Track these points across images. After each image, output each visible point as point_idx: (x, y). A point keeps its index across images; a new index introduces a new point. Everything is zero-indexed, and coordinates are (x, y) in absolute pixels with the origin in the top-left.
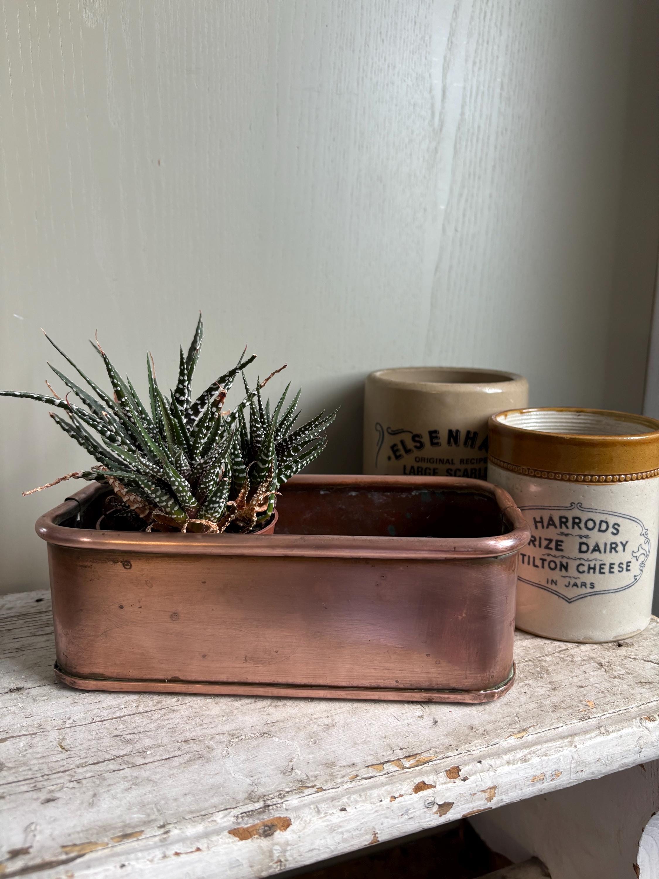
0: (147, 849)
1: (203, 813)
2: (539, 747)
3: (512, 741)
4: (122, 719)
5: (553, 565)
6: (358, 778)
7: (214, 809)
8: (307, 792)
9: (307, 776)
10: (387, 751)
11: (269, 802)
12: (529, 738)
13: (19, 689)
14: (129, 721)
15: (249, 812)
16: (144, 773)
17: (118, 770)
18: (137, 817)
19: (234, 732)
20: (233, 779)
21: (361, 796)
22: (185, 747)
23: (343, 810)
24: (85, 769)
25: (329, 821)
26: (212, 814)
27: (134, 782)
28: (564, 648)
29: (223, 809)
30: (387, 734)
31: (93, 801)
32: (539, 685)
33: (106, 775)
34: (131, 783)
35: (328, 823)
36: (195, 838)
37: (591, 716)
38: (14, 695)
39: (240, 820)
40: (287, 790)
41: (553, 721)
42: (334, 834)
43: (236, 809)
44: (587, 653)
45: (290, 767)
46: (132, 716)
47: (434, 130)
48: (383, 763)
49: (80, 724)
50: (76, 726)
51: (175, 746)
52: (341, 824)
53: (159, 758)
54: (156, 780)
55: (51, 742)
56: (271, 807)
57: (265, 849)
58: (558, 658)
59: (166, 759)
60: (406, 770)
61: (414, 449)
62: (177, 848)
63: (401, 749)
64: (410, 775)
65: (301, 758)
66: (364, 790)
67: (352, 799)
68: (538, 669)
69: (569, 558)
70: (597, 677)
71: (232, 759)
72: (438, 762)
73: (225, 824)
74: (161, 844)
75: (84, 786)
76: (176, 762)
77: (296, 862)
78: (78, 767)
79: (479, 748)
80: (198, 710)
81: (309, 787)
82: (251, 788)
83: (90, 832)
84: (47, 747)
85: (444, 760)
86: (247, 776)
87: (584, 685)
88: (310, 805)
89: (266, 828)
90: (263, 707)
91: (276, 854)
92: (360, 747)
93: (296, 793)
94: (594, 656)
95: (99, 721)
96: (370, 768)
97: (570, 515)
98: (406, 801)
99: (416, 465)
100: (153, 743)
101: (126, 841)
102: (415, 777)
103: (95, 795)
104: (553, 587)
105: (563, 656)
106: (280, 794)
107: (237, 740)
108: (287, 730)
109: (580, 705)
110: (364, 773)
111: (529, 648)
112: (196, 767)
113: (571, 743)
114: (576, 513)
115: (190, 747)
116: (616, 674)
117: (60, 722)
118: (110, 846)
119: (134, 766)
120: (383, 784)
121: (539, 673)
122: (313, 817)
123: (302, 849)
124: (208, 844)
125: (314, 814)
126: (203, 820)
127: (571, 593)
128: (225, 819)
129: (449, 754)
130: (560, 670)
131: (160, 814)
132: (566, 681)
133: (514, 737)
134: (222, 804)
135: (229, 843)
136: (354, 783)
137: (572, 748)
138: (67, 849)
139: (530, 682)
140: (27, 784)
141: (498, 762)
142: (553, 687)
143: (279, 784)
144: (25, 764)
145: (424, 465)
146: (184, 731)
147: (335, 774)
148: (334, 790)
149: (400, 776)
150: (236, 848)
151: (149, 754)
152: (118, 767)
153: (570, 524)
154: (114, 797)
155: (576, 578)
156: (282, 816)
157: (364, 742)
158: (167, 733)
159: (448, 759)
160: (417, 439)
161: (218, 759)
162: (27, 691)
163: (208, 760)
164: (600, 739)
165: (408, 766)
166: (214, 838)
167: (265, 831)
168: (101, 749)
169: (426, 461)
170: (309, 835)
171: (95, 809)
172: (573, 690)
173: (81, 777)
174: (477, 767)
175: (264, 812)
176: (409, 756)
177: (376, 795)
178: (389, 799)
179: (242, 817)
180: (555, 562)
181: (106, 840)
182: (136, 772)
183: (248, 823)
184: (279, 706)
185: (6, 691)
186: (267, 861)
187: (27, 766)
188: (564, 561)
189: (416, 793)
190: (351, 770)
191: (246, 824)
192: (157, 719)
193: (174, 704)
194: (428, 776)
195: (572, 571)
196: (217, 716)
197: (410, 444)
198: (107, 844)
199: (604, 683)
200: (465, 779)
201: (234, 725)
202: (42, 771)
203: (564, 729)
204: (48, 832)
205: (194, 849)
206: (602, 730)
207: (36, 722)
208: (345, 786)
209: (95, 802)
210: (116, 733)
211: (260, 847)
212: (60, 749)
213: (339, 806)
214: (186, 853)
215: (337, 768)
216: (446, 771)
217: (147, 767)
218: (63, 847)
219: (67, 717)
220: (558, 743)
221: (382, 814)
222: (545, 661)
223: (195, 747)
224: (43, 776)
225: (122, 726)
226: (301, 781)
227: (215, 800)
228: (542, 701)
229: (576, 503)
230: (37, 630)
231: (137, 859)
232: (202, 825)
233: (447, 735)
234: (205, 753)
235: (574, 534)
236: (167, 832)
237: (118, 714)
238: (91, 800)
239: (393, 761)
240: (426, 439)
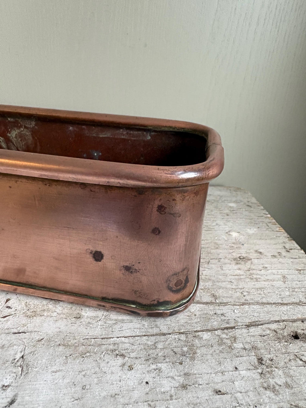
32: (171, 374)
44: (253, 339)
58: (217, 338)
68: (185, 349)
70: (246, 381)
87: (224, 390)
105: (224, 336)
111: (195, 315)
116: (272, 382)
121: (183, 354)
130: (209, 357)
132: (206, 377)
139: (164, 366)
142: (186, 382)
172: (205, 394)
199: (250, 393)
228: (157, 403)
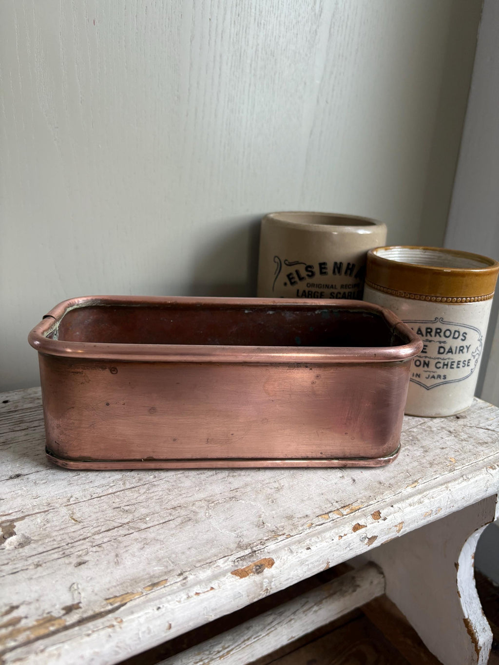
0: (173, 593)
1: (208, 561)
2: (427, 492)
3: (410, 490)
4: (116, 494)
5: (418, 363)
6: (313, 525)
7: (216, 557)
8: (280, 538)
9: (276, 527)
10: (327, 504)
11: (255, 549)
12: (420, 487)
13: (18, 476)
14: (121, 495)
15: (242, 557)
16: (151, 535)
17: (128, 534)
18: (157, 569)
19: (209, 498)
20: (221, 534)
21: (318, 538)
22: (174, 512)
23: (308, 548)
24: (101, 535)
25: (300, 557)
26: (215, 561)
27: (145, 542)
28: (422, 422)
29: (222, 557)
30: (323, 492)
31: (117, 560)
32: (415, 449)
33: (120, 539)
34: (143, 543)
35: (299, 559)
36: (207, 580)
37: (456, 469)
38: (16, 481)
39: (237, 564)
40: (265, 538)
41: (433, 473)
42: (303, 566)
43: (232, 556)
44: (439, 425)
45: (261, 522)
46: (123, 492)
47: (315, 14)
48: (328, 513)
49: (83, 500)
50: (79, 502)
51: (167, 512)
52: (308, 559)
53: (157, 523)
54: (162, 540)
55: (63, 516)
56: (257, 552)
57: (258, 582)
58: (421, 429)
59: (164, 523)
60: (345, 517)
61: (307, 277)
62: (197, 589)
63: (337, 502)
64: (348, 520)
65: (267, 514)
66: (320, 533)
67: (313, 541)
68: (411, 438)
69: (430, 358)
70: (450, 441)
71: (215, 519)
72: (364, 509)
73: (226, 568)
74: (182, 588)
75: (105, 549)
76: (172, 524)
77: (277, 588)
78: (94, 534)
79: (389, 496)
80: (173, 484)
81: (280, 535)
82: (238, 540)
83: (125, 585)
84: (62, 521)
85: (368, 507)
86: (231, 531)
87: (444, 447)
88: (285, 548)
89: (257, 567)
90: (224, 478)
91: (265, 585)
92: (306, 503)
93: (272, 540)
94: (444, 426)
95: (97, 497)
96: (320, 517)
97: (434, 327)
98: (348, 538)
99: (307, 289)
100: (148, 511)
101: (155, 588)
102: (352, 521)
103: (117, 556)
104: (417, 379)
105: (424, 427)
106: (261, 542)
107: (213, 504)
108: (249, 494)
109: (446, 461)
110: (316, 521)
112: (189, 527)
113: (447, 488)
114: (438, 325)
115: (179, 513)
116: (462, 438)
117: (65, 500)
118: (144, 594)
119: (140, 530)
120: (331, 528)
122: (289, 556)
123: (281, 579)
124: (218, 583)
125: (289, 554)
126: (210, 566)
127: (430, 382)
128: (226, 564)
129: (371, 502)
130: (425, 437)
131: (176, 565)
132: (432, 445)
133: (410, 487)
134: (220, 553)
135: (233, 581)
136: (311, 529)
137: (448, 492)
138: (111, 601)
139: (408, 447)
140: (56, 552)
141: (404, 505)
142: (425, 450)
143: (258, 535)
144: (48, 536)
145: (313, 289)
146: (169, 501)
147: (296, 524)
148: (298, 535)
149: (342, 521)
150: (238, 584)
151: (149, 520)
152: (127, 532)
153: (433, 333)
154: (133, 555)
155: (434, 372)
156: (267, 558)
157: (309, 499)
158: (156, 503)
159: (371, 506)
160: (309, 269)
161: (205, 520)
162: (26, 477)
163: (197, 522)
164: (465, 483)
165: (345, 513)
166: (223, 579)
167: (257, 570)
168: (108, 519)
169: (315, 286)
170: (286, 569)
171: (122, 566)
172: (438, 451)
173: (101, 542)
174: (391, 510)
175: (252, 556)
176: (344, 507)
177: (328, 536)
178: (338, 538)
179: (238, 561)
180: (420, 361)
181: (140, 590)
182: (143, 535)
183: (243, 565)
184: (235, 476)
185: (7, 478)
186: (259, 590)
187: (51, 538)
188: (427, 360)
189: (355, 532)
190: (307, 520)
191: (243, 566)
192: (144, 493)
193: (153, 480)
194: (360, 520)
195: (432, 367)
196: (191, 487)
197: (304, 273)
198: (142, 593)
199: (457, 444)
200: (385, 519)
201: (207, 493)
202: (65, 541)
203: (440, 479)
204: (89, 589)
205: (209, 589)
206: (464, 477)
207: (44, 502)
208: (306, 532)
209: (119, 561)
210: (115, 505)
211: (254, 581)
212: (73, 521)
213: (305, 546)
214: (204, 592)
215: (296, 520)
216: (372, 515)
217: (151, 530)
218: (107, 599)
219: (69, 495)
220: (439, 489)
221: (334, 549)
222: (413, 432)
223: (183, 512)
224: (67, 544)
225: (118, 500)
226: (273, 531)
227: (213, 551)
228: (420, 460)
229: (439, 318)
230: (15, 426)
231: (168, 602)
232: (210, 570)
233: (366, 489)
234: (191, 516)
235: (436, 340)
236: (185, 578)
237: (110, 491)
238: (116, 559)
239: (334, 511)
240: (316, 269)
